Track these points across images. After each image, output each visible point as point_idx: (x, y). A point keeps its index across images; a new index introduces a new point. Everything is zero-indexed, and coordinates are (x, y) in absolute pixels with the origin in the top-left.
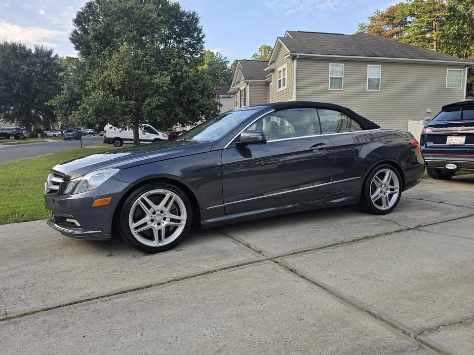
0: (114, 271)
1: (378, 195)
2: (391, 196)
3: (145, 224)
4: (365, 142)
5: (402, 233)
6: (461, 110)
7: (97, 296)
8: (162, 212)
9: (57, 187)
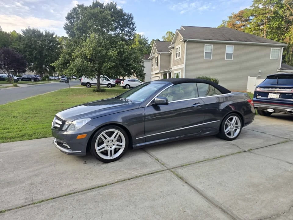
0: (88, 174)
1: (228, 130)
2: (236, 130)
3: (104, 147)
4: (223, 101)
5: (241, 154)
6: (277, 79)
7: (79, 191)
8: (112, 141)
9: (59, 126)
